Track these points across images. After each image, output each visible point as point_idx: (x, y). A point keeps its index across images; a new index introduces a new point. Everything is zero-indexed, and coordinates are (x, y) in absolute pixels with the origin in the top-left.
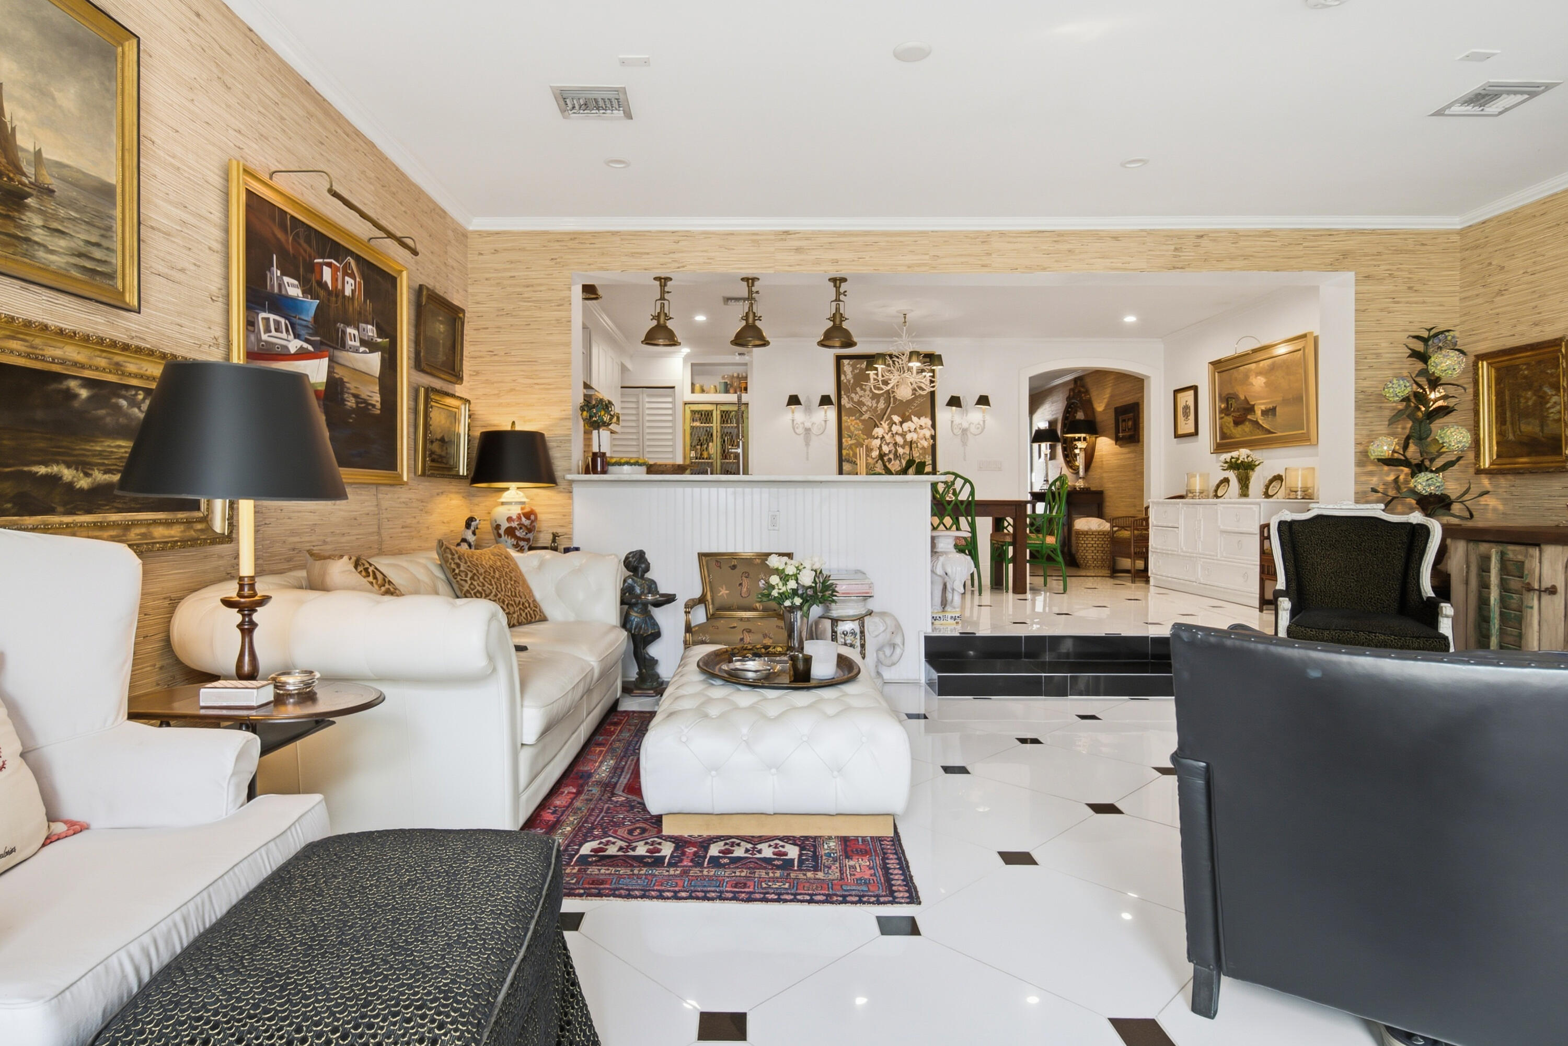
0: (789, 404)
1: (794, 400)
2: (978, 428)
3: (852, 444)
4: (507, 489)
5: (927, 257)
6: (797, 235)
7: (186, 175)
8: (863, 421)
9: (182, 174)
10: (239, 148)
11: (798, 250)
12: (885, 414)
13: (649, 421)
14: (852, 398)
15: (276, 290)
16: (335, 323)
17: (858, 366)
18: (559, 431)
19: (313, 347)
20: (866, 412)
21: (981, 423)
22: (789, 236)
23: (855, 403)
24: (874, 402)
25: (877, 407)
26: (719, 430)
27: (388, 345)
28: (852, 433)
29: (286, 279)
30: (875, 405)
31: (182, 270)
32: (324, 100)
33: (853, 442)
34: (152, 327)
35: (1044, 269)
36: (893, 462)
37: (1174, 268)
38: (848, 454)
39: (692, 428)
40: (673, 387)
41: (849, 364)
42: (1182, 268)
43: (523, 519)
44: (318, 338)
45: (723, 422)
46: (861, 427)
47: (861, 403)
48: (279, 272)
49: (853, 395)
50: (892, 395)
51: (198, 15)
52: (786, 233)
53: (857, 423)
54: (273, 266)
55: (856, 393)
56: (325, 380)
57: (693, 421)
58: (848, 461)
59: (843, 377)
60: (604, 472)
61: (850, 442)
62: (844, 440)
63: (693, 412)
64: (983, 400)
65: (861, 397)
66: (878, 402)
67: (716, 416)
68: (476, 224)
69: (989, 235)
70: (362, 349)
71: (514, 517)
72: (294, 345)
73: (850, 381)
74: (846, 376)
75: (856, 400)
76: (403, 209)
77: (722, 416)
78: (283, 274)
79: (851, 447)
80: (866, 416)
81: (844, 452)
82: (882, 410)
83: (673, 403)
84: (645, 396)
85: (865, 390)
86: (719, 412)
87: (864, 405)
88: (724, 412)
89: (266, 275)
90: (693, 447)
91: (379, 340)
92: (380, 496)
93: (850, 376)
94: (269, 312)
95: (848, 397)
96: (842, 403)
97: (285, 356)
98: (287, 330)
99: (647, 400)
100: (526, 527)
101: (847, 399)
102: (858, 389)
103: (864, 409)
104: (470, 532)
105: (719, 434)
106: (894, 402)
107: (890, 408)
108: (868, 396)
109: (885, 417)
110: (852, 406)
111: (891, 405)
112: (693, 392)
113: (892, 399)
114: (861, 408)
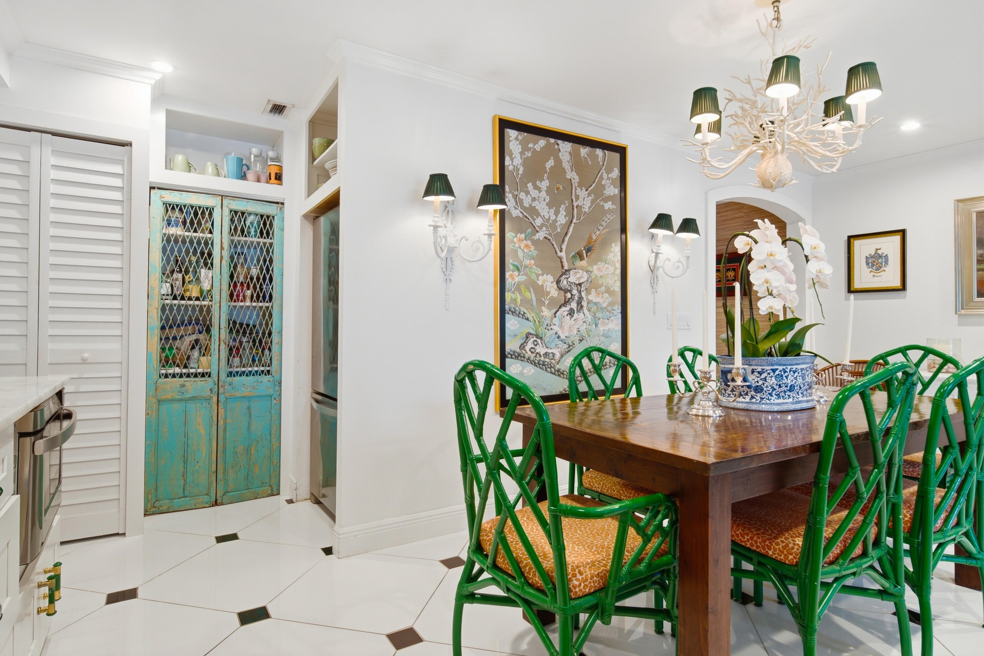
0: (429, 191)
1: (439, 184)
2: (678, 267)
3: (519, 284)
8: (535, 243)
12: (566, 234)
13: (55, 209)
14: (521, 201)
17: (531, 145)
20: (541, 227)
21: (683, 260)
23: (525, 209)
24: (552, 211)
26: (226, 246)
28: (521, 263)
30: (553, 217)
33: (523, 278)
36: (576, 315)
38: (514, 301)
39: (168, 239)
40: (129, 144)
41: (517, 139)
45: (233, 231)
46: (535, 253)
47: (533, 211)
49: (522, 195)
50: (575, 204)
53: (526, 246)
55: (527, 193)
57: (169, 224)
58: (513, 313)
59: (507, 161)
61: (517, 279)
62: (507, 274)
63: (170, 207)
64: (690, 225)
65: (534, 199)
66: (557, 213)
67: (221, 218)
73: (518, 170)
74: (512, 159)
75: (526, 204)
77: (232, 220)
79: (518, 289)
80: (541, 235)
81: (508, 296)
82: (562, 226)
83: (127, 176)
84: (47, 151)
85: (540, 190)
86: (226, 212)
87: (538, 215)
88: (236, 212)
90: (167, 274)
93: (518, 161)
95: (515, 197)
99: (54, 161)
101: (513, 200)
102: (530, 185)
103: (538, 222)
105: (226, 254)
106: (578, 219)
107: (573, 225)
108: (544, 200)
109: (567, 239)
110: (521, 215)
111: (574, 221)
112: (169, 165)
113: (575, 209)
114: (534, 220)
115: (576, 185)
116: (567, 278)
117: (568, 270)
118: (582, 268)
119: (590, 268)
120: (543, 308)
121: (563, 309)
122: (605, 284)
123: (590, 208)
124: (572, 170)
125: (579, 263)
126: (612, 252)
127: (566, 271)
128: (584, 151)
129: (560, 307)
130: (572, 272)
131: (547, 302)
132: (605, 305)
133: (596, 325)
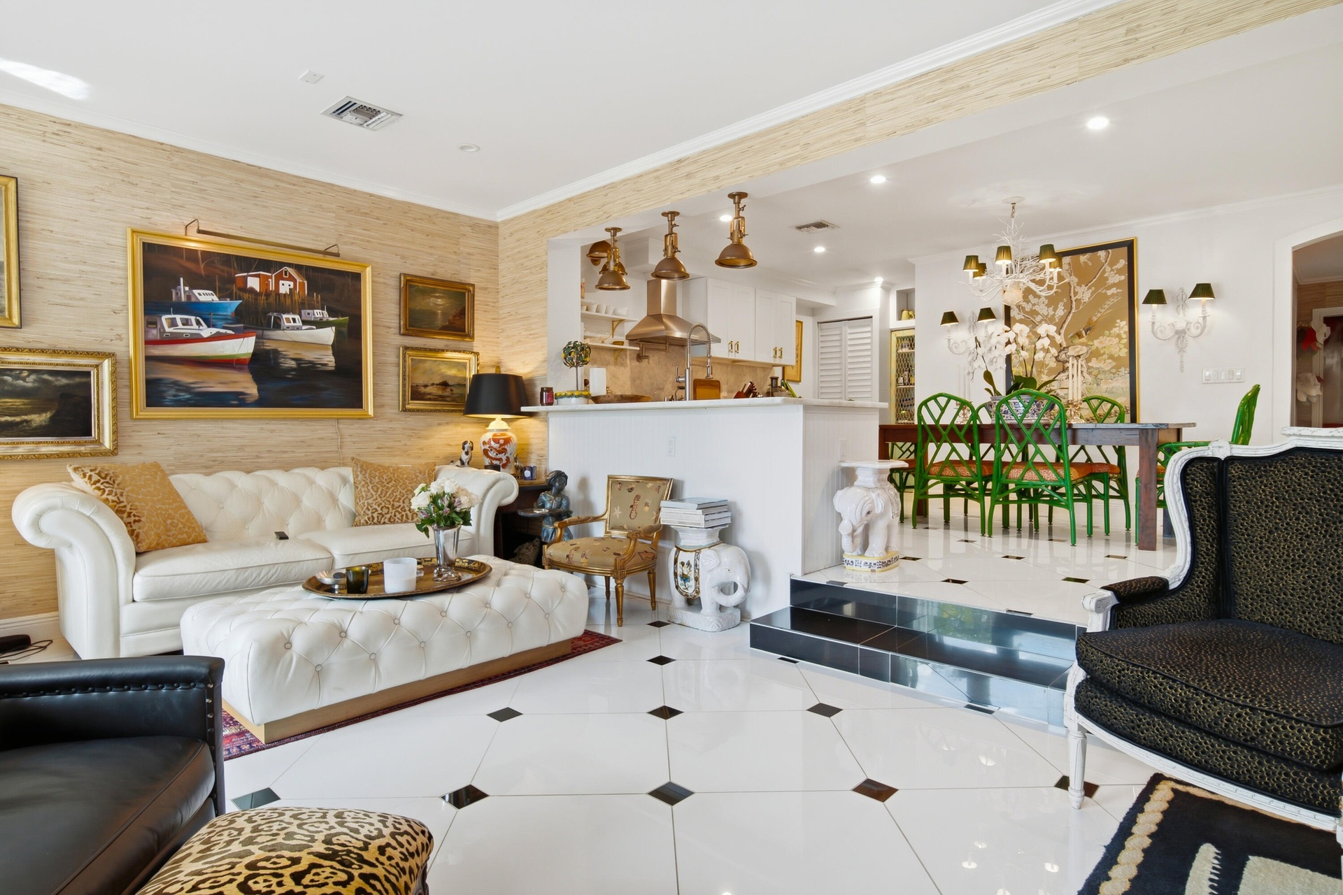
0: (944, 321)
1: (950, 317)
2: (1197, 328)
4: (494, 419)
5: (797, 148)
6: (687, 162)
7: (85, 244)
9: (82, 244)
10: (147, 218)
11: (688, 176)
12: (1064, 322)
13: (851, 351)
14: (1023, 308)
15: (183, 299)
16: (266, 313)
18: (541, 372)
19: (233, 331)
20: (1040, 322)
21: (1201, 320)
22: (682, 164)
23: (1025, 312)
24: (1051, 309)
25: (1054, 315)
27: (347, 322)
29: (196, 292)
30: (1051, 313)
31: (82, 299)
32: (260, 168)
34: (49, 334)
35: (929, 122)
37: (1126, 61)
39: (899, 355)
40: (871, 317)
42: (1139, 57)
43: (492, 443)
44: (242, 325)
47: (1034, 313)
48: (187, 289)
49: (1025, 304)
50: (1073, 299)
51: (100, 149)
52: (679, 161)
54: (180, 285)
55: (1029, 302)
56: (252, 351)
57: (900, 348)
60: (551, 404)
63: (900, 339)
64: (1203, 290)
65: (1034, 305)
66: (1055, 310)
68: (500, 216)
69: (863, 100)
70: (304, 327)
71: (487, 441)
72: (206, 332)
75: (1028, 309)
76: (382, 222)
78: (192, 288)
83: (871, 332)
84: (847, 328)
85: (1039, 297)
87: (1037, 314)
89: (172, 292)
90: (899, 374)
91: (331, 319)
92: (341, 426)
94: (174, 314)
95: (1018, 307)
96: (1012, 315)
97: (198, 339)
98: (198, 323)
99: (849, 331)
100: (495, 449)
101: (1017, 309)
102: (1031, 297)
103: (1038, 318)
104: (463, 452)
106: (1077, 307)
107: (1071, 315)
108: (1043, 303)
109: (1065, 326)
110: (1023, 318)
111: (1073, 311)
112: (900, 318)
113: (1074, 303)
114: (1034, 318)
115: (1075, 284)
116: (1066, 353)
117: (1067, 347)
118: (1082, 344)
119: (1090, 343)
120: (1043, 376)
121: (1062, 374)
122: (1107, 352)
123: (1089, 298)
124: (1071, 275)
125: (1077, 341)
126: (1116, 327)
127: (1064, 348)
128: (1083, 258)
129: (1059, 374)
130: (1070, 348)
131: (1046, 372)
132: (1107, 369)
133: (1098, 385)
